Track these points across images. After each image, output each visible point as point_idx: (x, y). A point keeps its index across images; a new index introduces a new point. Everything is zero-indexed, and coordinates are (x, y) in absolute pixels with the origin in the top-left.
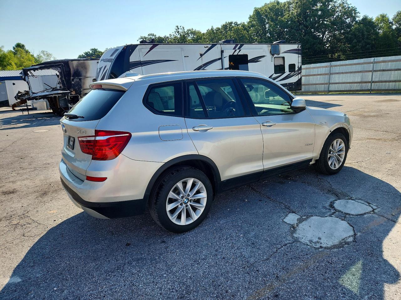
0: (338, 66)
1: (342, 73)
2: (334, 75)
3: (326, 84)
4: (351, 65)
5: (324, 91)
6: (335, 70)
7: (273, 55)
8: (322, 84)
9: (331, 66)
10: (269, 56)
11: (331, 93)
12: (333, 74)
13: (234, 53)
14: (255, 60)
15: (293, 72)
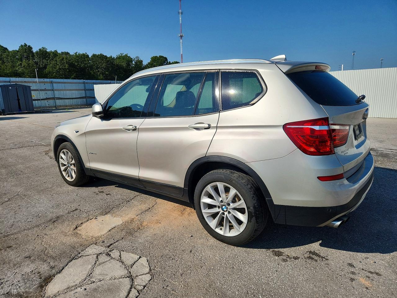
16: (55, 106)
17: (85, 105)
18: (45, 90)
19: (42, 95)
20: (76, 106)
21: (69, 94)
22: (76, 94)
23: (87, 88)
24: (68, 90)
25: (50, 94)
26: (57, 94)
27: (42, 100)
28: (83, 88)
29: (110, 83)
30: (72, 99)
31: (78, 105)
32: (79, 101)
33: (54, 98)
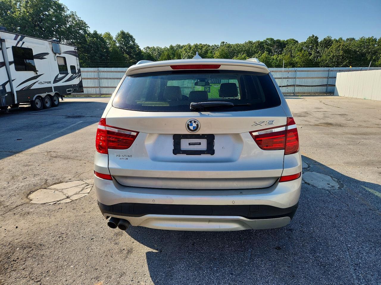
0: (106, 72)
1: (110, 78)
2: (103, 80)
3: (97, 87)
4: (116, 72)
5: (96, 94)
6: (103, 75)
7: (55, 54)
8: (94, 87)
9: (99, 72)
10: (51, 54)
11: (102, 96)
12: (101, 79)
13: (17, 44)
14: (41, 56)
15: (75, 74)
16: (294, 93)
17: (324, 93)
18: (288, 78)
19: (285, 82)
20: (315, 93)
21: (309, 82)
22: (317, 82)
23: (330, 76)
24: (309, 78)
25: (291, 82)
26: (298, 82)
27: (283, 86)
28: (327, 76)
29: (361, 70)
30: (312, 86)
31: (317, 93)
32: (319, 89)
33: (294, 85)
